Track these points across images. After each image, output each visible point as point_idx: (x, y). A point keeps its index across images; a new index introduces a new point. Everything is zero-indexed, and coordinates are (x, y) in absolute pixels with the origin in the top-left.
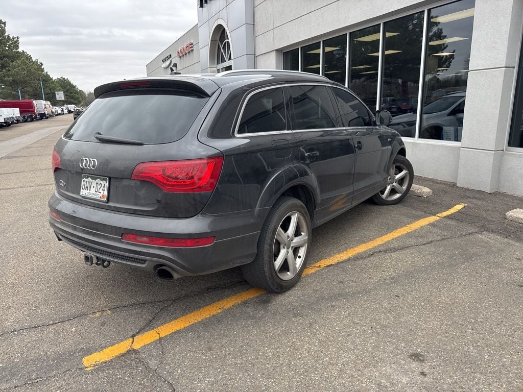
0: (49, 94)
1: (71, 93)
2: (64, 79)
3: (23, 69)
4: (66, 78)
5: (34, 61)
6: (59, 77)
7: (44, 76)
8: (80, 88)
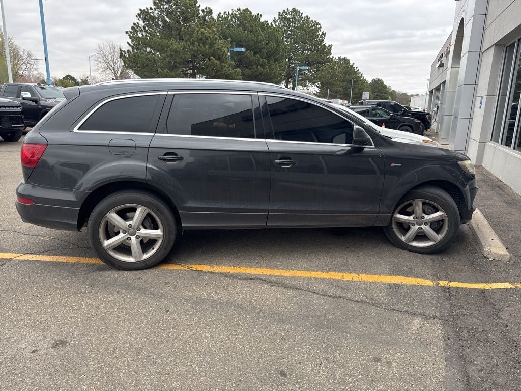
0: (357, 94)
1: (382, 93)
2: (379, 80)
3: (329, 73)
4: (380, 79)
5: (351, 64)
6: (375, 79)
7: (356, 78)
8: (393, 89)
